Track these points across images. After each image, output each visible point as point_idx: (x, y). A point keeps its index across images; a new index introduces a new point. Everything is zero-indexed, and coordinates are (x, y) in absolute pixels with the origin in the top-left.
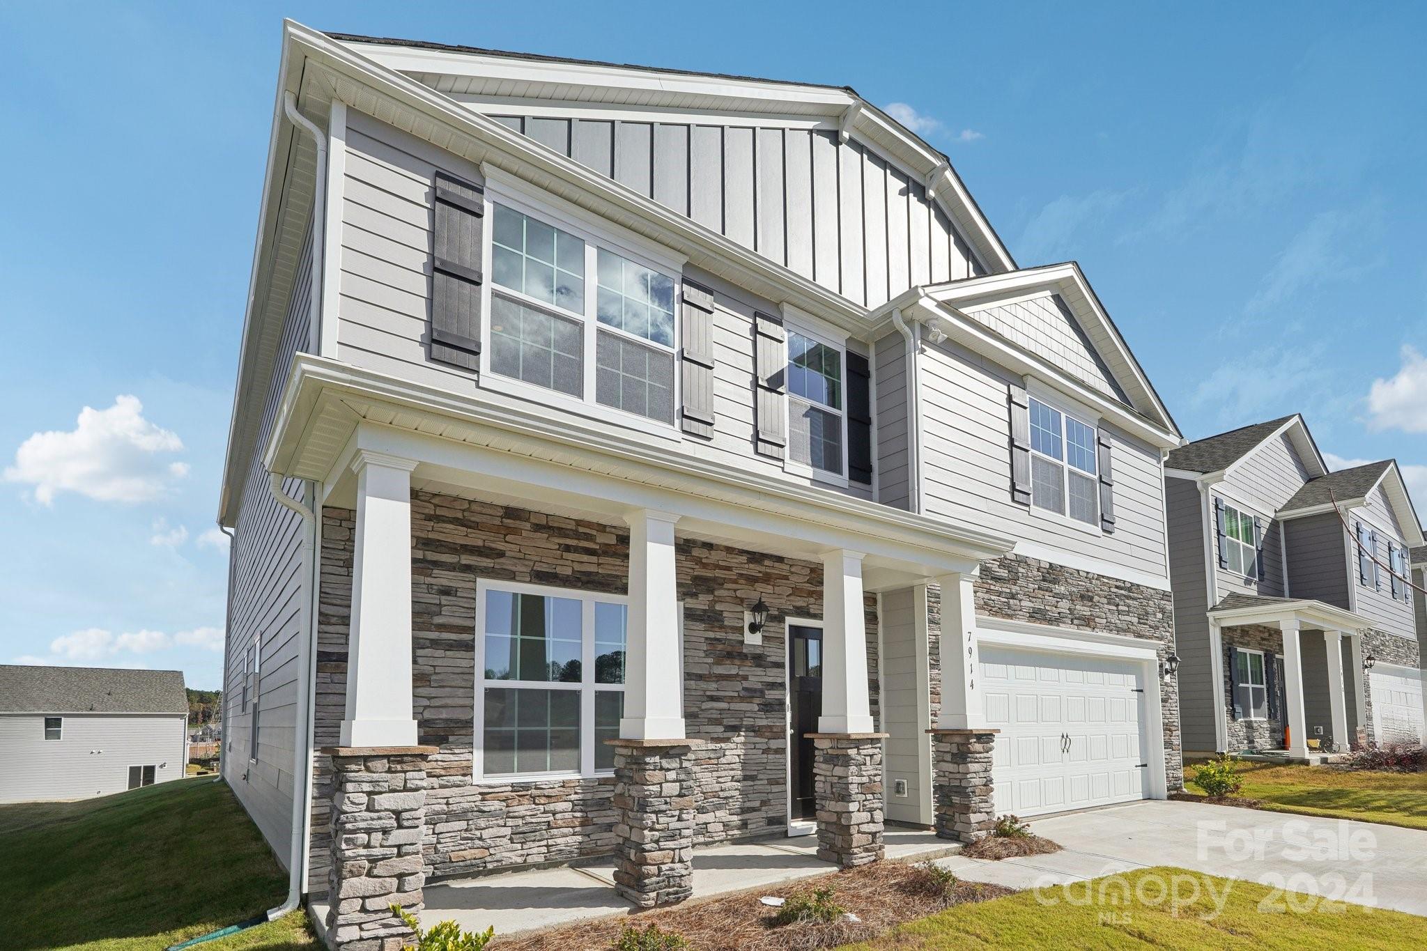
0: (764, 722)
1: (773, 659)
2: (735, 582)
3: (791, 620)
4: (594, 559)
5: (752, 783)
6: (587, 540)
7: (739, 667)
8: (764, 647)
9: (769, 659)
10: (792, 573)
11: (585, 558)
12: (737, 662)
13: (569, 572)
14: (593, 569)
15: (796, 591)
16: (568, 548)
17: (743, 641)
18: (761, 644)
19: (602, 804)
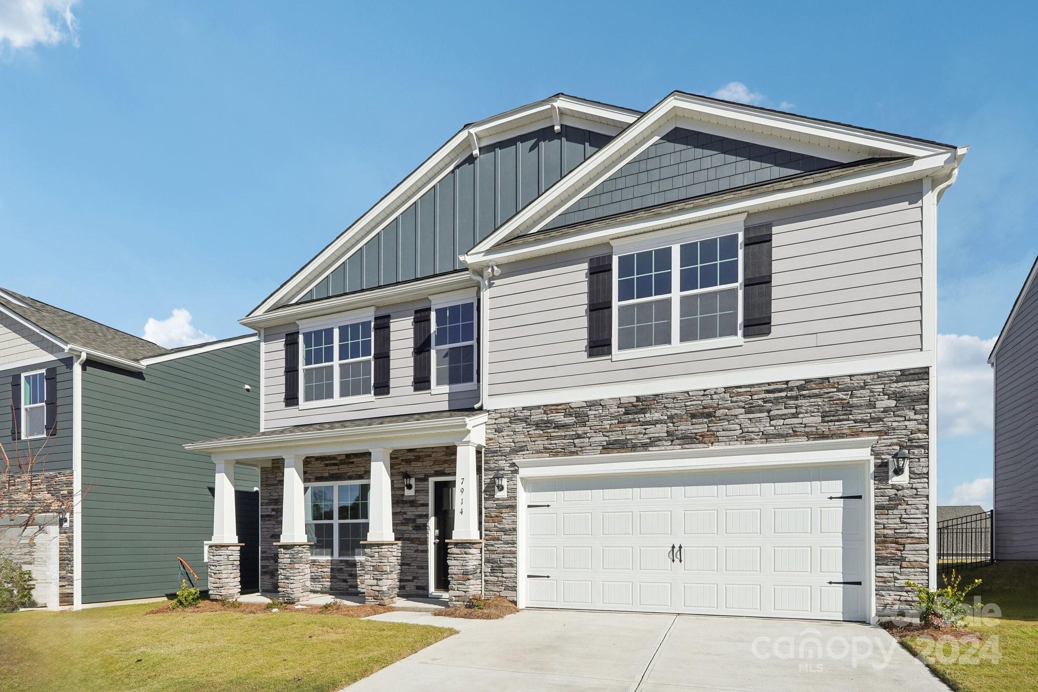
0: (416, 536)
1: (422, 502)
2: (400, 464)
3: (432, 480)
4: (337, 467)
5: (408, 567)
6: (334, 460)
7: (403, 508)
8: (416, 496)
9: (419, 502)
10: (433, 452)
11: (334, 467)
12: (401, 505)
13: (327, 475)
14: (336, 471)
15: (436, 462)
16: (327, 465)
17: (404, 495)
18: (414, 494)
19: (340, 570)
